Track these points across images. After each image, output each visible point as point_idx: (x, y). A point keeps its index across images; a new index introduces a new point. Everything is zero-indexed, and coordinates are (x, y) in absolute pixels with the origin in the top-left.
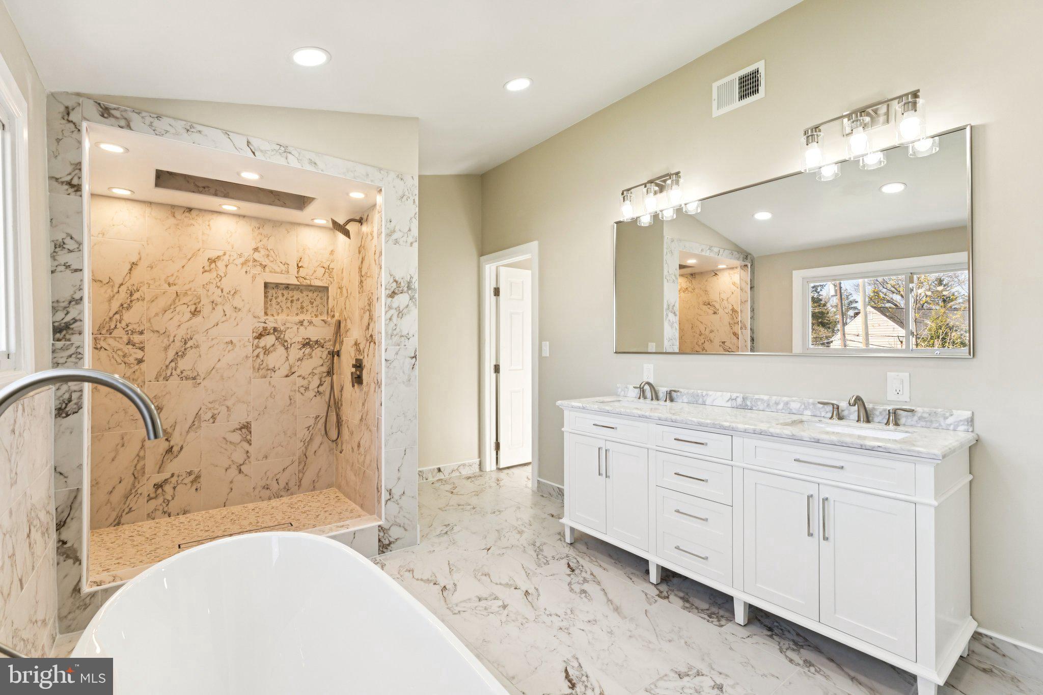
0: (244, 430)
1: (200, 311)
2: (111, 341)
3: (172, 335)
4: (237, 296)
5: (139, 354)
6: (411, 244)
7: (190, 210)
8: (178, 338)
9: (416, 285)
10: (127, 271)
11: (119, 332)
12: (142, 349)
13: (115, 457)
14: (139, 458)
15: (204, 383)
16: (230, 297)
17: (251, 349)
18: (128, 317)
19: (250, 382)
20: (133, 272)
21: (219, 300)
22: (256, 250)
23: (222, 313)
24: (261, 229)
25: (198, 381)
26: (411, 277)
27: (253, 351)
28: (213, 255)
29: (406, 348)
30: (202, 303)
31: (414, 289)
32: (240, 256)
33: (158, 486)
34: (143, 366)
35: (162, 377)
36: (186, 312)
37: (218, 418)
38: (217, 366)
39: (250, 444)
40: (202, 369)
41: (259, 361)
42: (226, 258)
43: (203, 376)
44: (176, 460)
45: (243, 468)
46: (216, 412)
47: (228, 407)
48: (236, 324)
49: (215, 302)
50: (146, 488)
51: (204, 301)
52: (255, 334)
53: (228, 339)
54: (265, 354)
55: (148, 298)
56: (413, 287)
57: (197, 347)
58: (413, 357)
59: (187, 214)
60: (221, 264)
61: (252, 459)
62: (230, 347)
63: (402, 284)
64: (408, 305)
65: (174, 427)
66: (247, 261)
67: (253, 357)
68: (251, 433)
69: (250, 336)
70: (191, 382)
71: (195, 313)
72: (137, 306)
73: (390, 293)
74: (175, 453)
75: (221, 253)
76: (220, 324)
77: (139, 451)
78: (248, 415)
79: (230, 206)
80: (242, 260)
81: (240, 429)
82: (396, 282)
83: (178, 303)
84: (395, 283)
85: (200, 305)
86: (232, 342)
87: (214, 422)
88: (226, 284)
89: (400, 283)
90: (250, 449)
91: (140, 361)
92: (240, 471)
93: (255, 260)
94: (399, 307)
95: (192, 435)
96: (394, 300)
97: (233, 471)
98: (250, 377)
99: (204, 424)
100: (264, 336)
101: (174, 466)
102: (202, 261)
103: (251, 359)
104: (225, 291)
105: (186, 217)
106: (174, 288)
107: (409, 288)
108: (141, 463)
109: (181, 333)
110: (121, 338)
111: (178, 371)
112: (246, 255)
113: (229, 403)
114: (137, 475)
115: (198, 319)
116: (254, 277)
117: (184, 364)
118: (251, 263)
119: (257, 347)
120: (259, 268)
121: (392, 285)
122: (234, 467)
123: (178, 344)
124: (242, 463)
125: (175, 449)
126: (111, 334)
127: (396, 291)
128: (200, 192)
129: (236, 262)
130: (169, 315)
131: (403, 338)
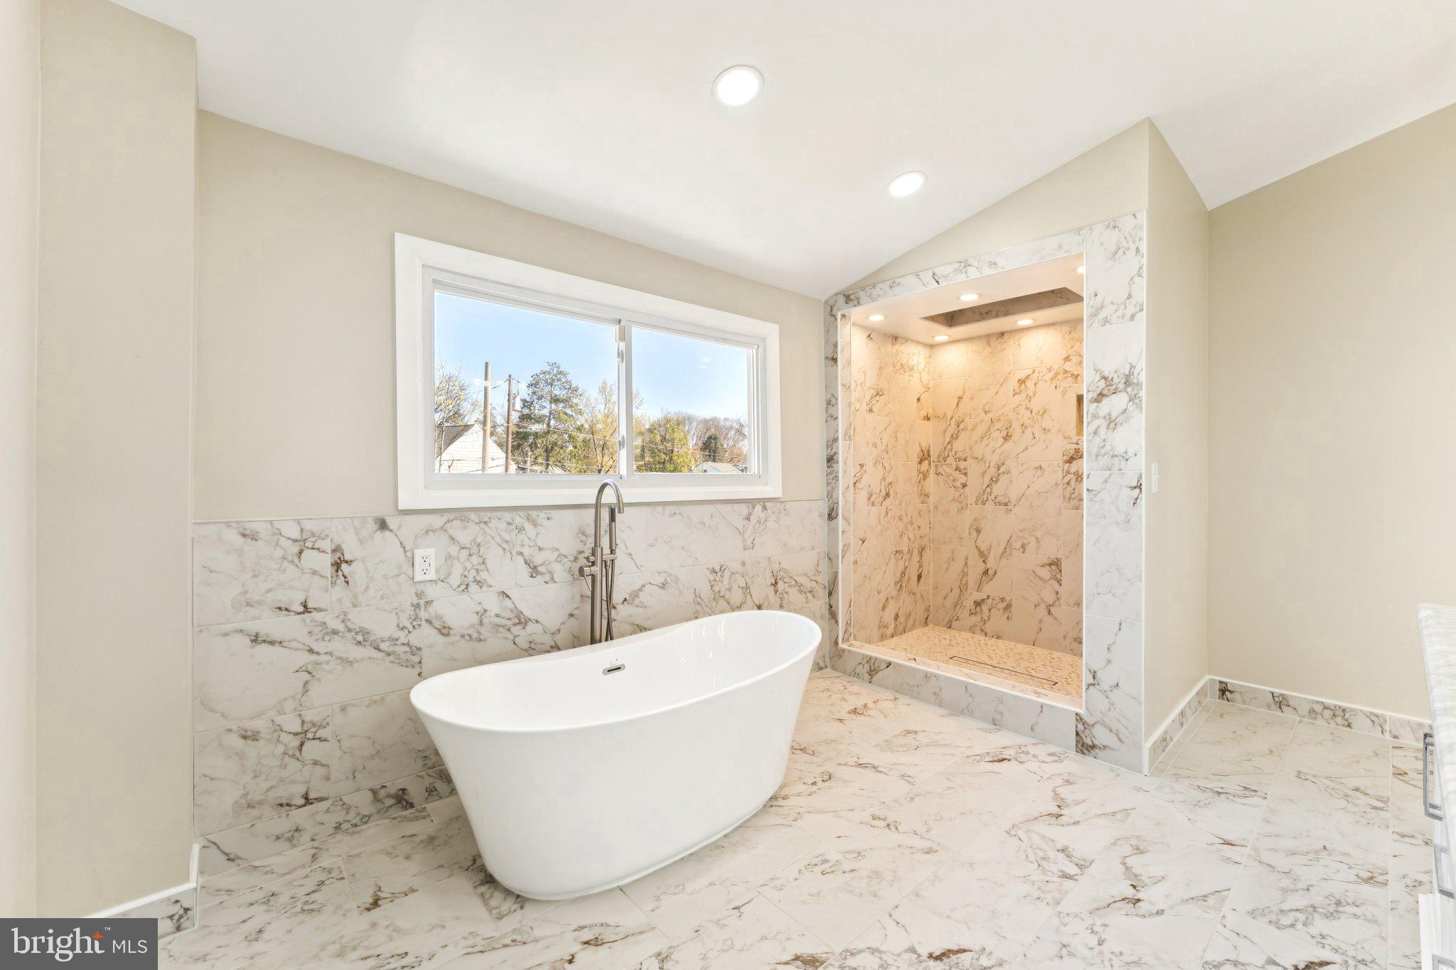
0: (1053, 567)
1: (1011, 436)
2: (945, 468)
3: (988, 462)
4: (1046, 416)
5: (963, 479)
6: (1133, 317)
7: (1002, 334)
8: (992, 464)
9: (1143, 378)
10: (955, 406)
11: (950, 460)
12: (965, 474)
13: (948, 568)
14: (964, 574)
15: (1016, 510)
16: (1039, 417)
17: (1060, 474)
18: (958, 446)
19: (1060, 513)
20: (960, 406)
21: (1028, 422)
22: (1067, 359)
23: (1031, 436)
24: (1073, 333)
25: (1010, 508)
26: (1132, 367)
27: (1064, 477)
28: (1022, 375)
29: (1123, 473)
30: (1013, 427)
31: (1139, 385)
32: (1050, 370)
33: (978, 604)
34: (967, 489)
35: (980, 502)
36: (997, 436)
37: (1028, 549)
38: (1027, 493)
39: (1061, 585)
40: (1013, 497)
41: (1070, 489)
42: (1035, 376)
43: (1013, 502)
44: (991, 582)
45: (1052, 609)
46: (1026, 542)
47: (1037, 539)
48: (1045, 447)
49: (1025, 425)
50: (969, 604)
51: (1016, 425)
52: (1065, 458)
53: (1037, 464)
54: (1077, 480)
55: (969, 428)
56: (1135, 381)
57: (1009, 472)
58: (1135, 488)
59: (1000, 340)
60: (1030, 384)
61: (1062, 601)
62: (1039, 472)
63: (1116, 380)
64: (1126, 410)
65: (989, 549)
66: (1057, 374)
67: (1063, 485)
68: (1061, 571)
69: (1060, 459)
70: (1003, 507)
71: (1007, 438)
72: (962, 435)
73: (1095, 396)
74: (991, 576)
75: (1029, 372)
76: (1029, 448)
77: (964, 568)
78: (1058, 551)
79: (1024, 320)
80: (1051, 374)
81: (1050, 565)
82: (1105, 378)
83: (992, 430)
84: (1103, 381)
85: (1012, 429)
86: (1040, 467)
87: (1023, 552)
88: (1036, 405)
89: (1112, 379)
90: (1060, 589)
91: (964, 486)
92: (1049, 612)
93: (1066, 372)
94: (1109, 414)
95: (1004, 560)
96: (1101, 405)
97: (1042, 611)
98: (1060, 508)
99: (1014, 553)
100: (1076, 459)
101: (990, 589)
102: (1013, 384)
103: (1060, 487)
104: (1035, 411)
105: (999, 343)
106: (990, 415)
107: (1128, 383)
108: (965, 579)
109: (995, 459)
110: (951, 464)
111: (993, 496)
112: (1056, 367)
113: (1039, 534)
114: (963, 588)
115: (1009, 444)
116: (1064, 392)
117: (998, 489)
118: (1060, 377)
119: (1068, 472)
120: (1070, 380)
121: (1098, 384)
122: (1043, 606)
123: (992, 470)
124: (1051, 604)
125: (991, 572)
126: (945, 461)
127: (1105, 392)
128: (984, 319)
129: (1045, 378)
130: (985, 441)
131: (1116, 459)
